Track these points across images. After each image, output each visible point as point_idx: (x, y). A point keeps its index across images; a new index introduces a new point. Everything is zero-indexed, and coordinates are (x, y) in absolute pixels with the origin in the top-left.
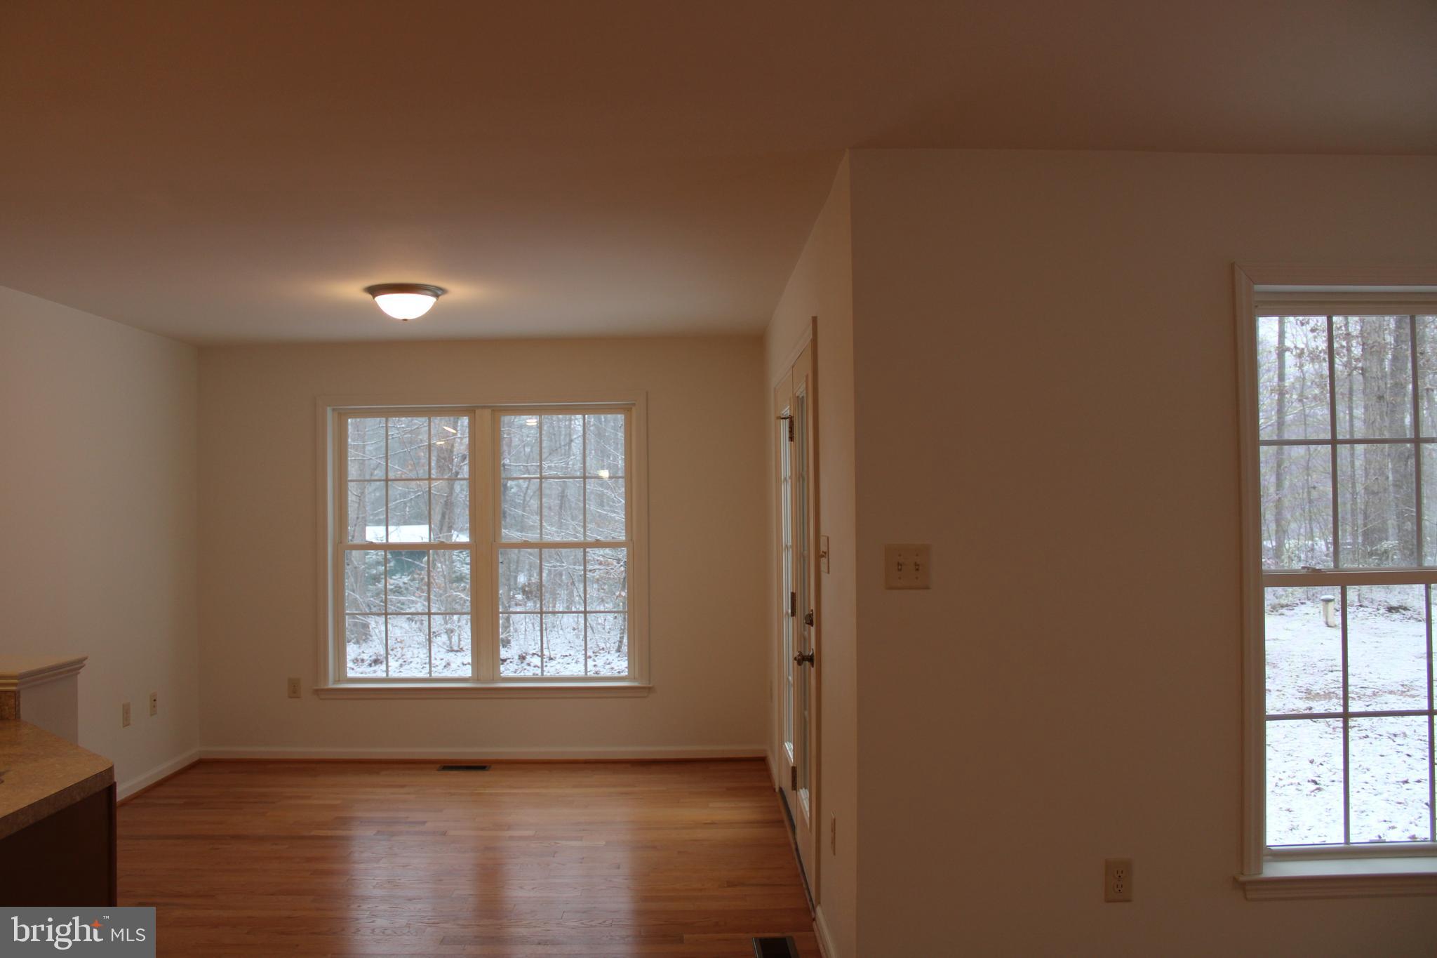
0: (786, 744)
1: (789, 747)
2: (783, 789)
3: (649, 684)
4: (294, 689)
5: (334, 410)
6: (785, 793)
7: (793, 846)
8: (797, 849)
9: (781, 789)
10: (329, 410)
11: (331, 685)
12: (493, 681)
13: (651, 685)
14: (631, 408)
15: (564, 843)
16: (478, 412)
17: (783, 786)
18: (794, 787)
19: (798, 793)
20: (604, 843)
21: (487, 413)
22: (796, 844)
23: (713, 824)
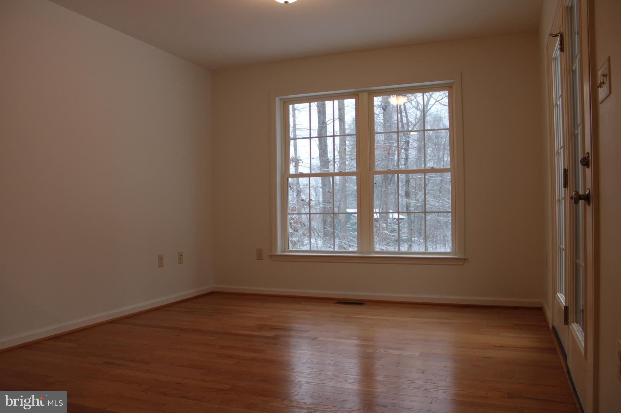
0: (558, 294)
1: (561, 297)
2: (555, 327)
3: (465, 256)
4: (260, 255)
5: (281, 99)
6: (557, 330)
7: (565, 370)
8: (569, 372)
9: (553, 327)
10: (277, 99)
11: (279, 253)
12: (370, 253)
13: (466, 257)
14: (452, 86)
15: (391, 351)
16: (360, 95)
17: (556, 325)
18: (566, 322)
19: (570, 326)
20: (418, 354)
21: (366, 95)
22: (567, 367)
23: (501, 347)
